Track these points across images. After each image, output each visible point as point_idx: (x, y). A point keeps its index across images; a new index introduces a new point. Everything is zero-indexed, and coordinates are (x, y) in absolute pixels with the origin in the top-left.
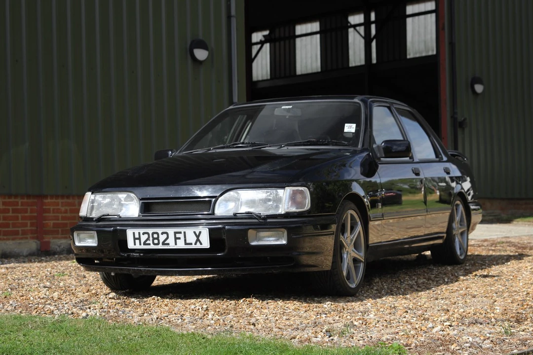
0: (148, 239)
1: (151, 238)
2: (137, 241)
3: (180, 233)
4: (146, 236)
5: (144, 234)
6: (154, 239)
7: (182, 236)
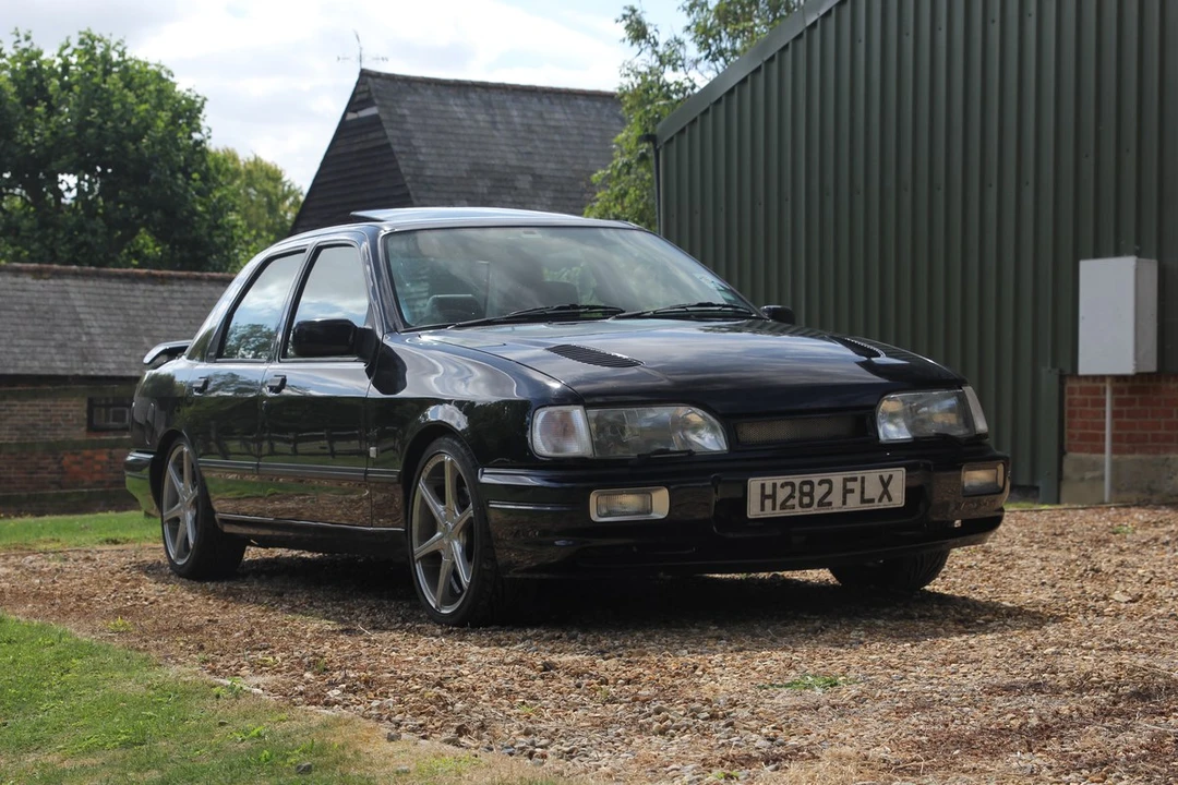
0: (791, 496)
1: (797, 494)
2: (768, 503)
3: (855, 479)
4: (788, 490)
5: (783, 486)
6: (803, 494)
7: (856, 486)
